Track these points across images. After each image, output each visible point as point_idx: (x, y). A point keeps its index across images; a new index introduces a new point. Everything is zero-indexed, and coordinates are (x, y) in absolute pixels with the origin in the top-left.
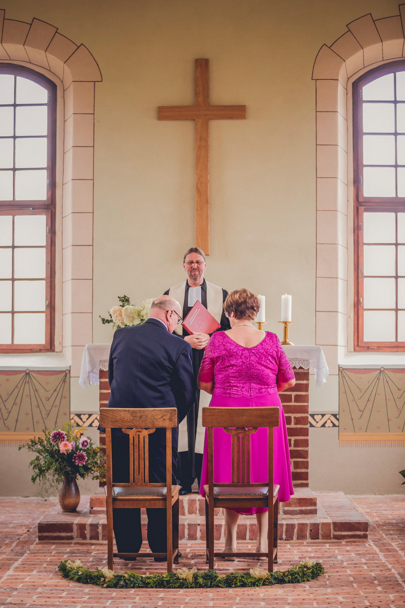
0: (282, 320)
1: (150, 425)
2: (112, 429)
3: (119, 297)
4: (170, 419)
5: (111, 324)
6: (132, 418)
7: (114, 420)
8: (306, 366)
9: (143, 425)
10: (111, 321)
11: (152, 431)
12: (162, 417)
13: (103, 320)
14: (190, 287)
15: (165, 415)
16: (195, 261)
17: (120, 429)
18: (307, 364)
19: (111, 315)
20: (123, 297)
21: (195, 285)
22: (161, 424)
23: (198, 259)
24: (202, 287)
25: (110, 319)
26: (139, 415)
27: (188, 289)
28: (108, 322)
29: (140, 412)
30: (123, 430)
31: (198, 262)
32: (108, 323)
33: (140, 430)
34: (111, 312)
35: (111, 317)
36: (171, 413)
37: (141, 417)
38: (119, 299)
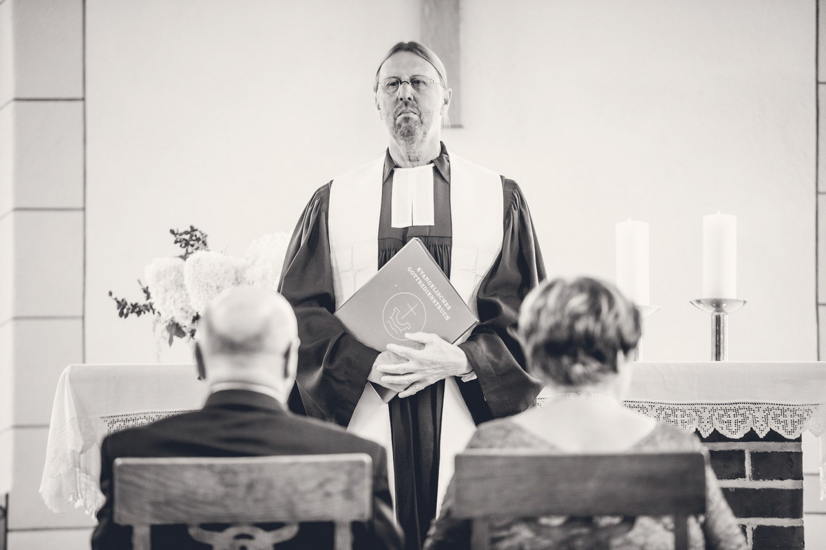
0: (708, 294)
1: (281, 516)
2: (154, 529)
3: (172, 232)
4: (348, 494)
5: (147, 317)
6: (221, 490)
7: (161, 498)
8: (790, 428)
9: (259, 514)
10: (149, 308)
11: (288, 533)
12: (321, 485)
13: (121, 305)
14: (397, 167)
15: (328, 480)
16: (406, 78)
17: (182, 528)
18: (793, 422)
19: (146, 291)
20: (186, 233)
21: (413, 161)
22: (316, 509)
23: (416, 71)
24: (435, 169)
25: (141, 300)
26: (243, 479)
27: (392, 173)
28: (137, 310)
29: (249, 469)
30: (193, 532)
31: (415, 82)
32: (139, 313)
33: (246, 530)
34: (148, 282)
35: (148, 297)
36: (350, 473)
37: (250, 487)
38: (173, 238)
